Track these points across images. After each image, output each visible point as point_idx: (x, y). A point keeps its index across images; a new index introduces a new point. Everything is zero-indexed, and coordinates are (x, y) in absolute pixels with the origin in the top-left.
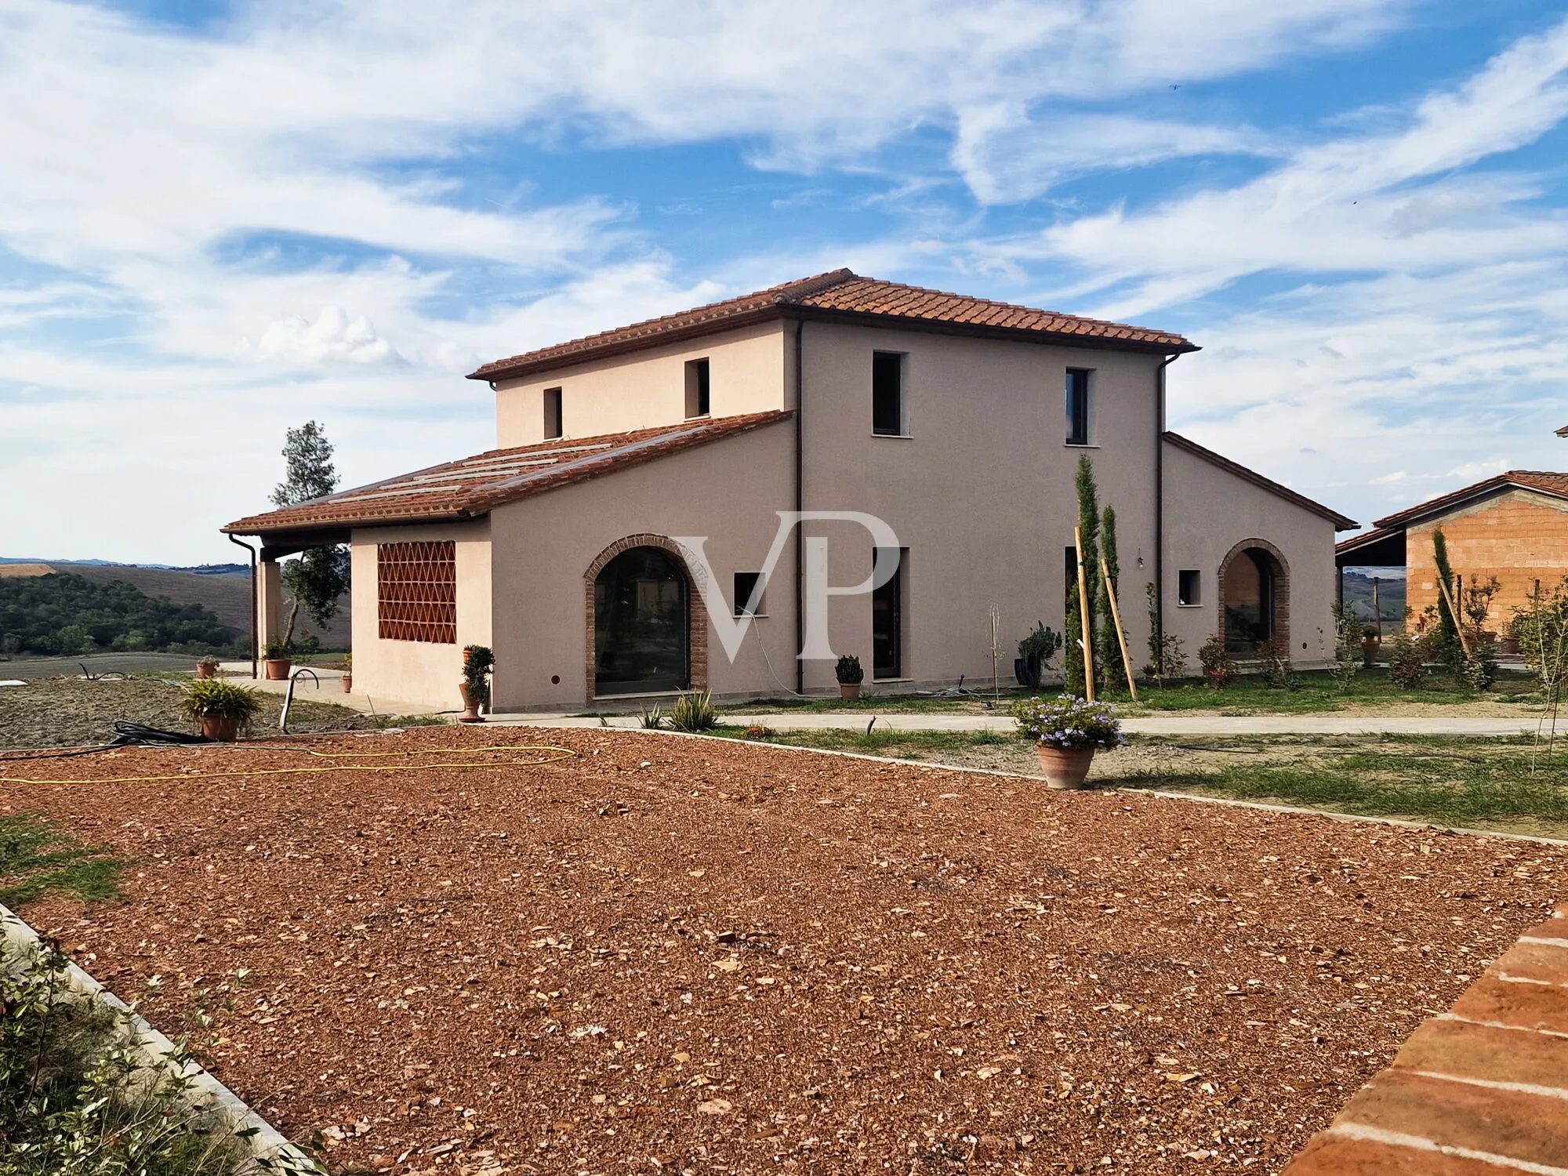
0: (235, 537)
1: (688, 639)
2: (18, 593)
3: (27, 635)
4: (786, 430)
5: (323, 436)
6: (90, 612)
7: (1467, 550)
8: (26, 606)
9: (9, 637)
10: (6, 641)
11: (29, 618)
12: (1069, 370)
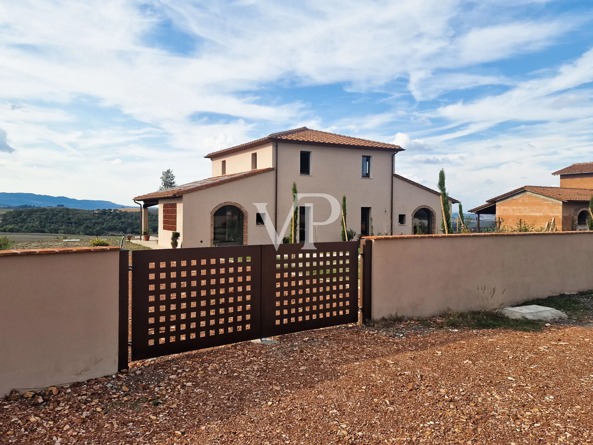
0: (136, 201)
1: (243, 231)
2: (132, 216)
3: (134, 228)
4: (273, 173)
5: (172, 173)
6: (152, 222)
7: (513, 210)
8: (134, 220)
9: (129, 229)
10: (128, 230)
11: (135, 224)
12: (363, 156)
